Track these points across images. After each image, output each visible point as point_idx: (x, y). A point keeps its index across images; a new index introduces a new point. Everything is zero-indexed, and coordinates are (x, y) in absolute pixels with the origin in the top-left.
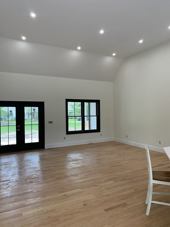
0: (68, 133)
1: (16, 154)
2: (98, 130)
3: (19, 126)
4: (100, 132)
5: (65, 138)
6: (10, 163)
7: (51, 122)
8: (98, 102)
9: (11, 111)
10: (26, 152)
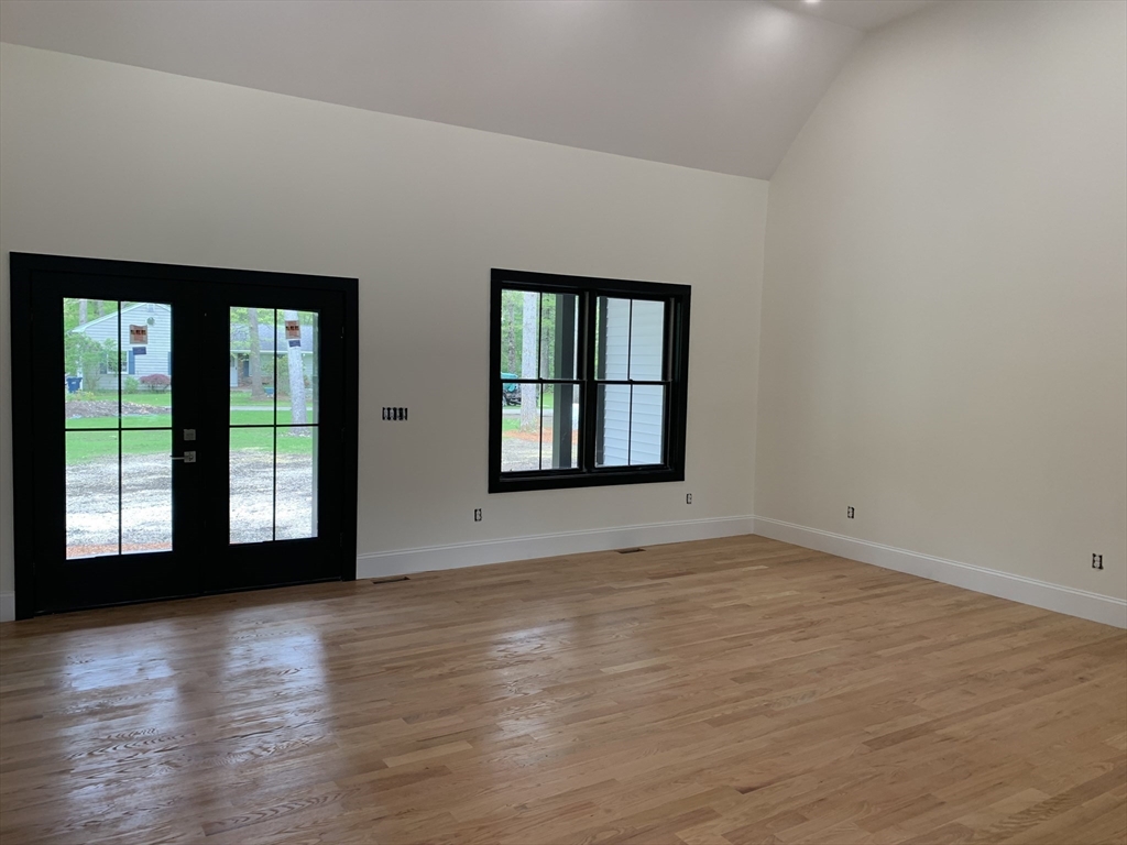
0: (502, 482)
1: (170, 615)
2: (672, 466)
3: (190, 434)
4: (681, 478)
5: (477, 515)
6: (131, 701)
7: (401, 414)
8: (676, 300)
9: (138, 333)
10: (235, 606)
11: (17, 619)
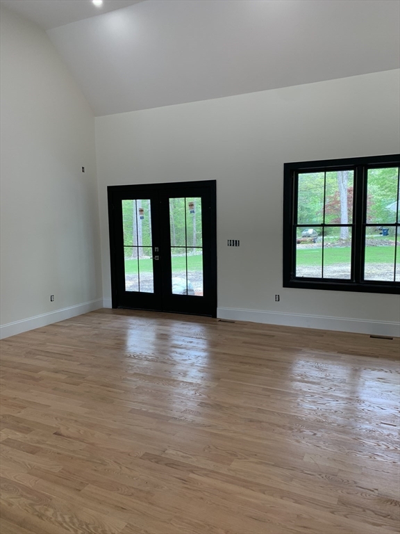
3: (157, 249)
7: (236, 243)
11: (113, 307)
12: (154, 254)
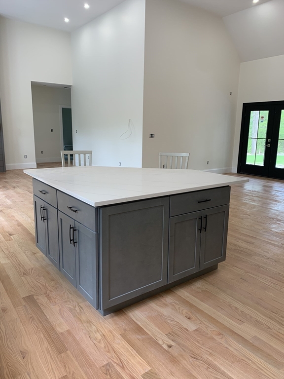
3: (269, 140)
9: (262, 117)
11: (237, 173)
12: (267, 143)
